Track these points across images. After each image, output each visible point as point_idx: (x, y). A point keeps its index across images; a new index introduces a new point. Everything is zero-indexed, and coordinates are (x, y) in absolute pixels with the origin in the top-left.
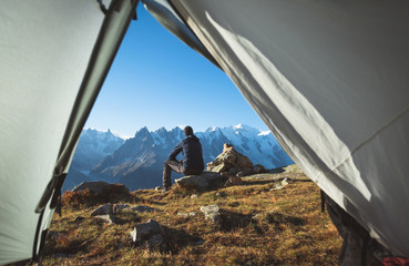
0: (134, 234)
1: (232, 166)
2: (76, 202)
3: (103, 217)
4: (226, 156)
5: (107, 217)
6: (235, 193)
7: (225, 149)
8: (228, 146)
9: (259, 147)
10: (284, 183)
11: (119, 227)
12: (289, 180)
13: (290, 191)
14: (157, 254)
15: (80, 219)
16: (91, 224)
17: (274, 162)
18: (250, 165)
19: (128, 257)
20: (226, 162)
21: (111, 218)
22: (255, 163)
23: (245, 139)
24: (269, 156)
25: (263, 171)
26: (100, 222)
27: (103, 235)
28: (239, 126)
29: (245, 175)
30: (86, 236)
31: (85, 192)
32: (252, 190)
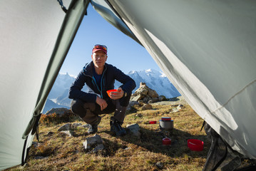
0: (85, 144)
1: (145, 96)
2: (48, 121)
3: (65, 132)
4: (141, 90)
5: (68, 132)
6: (148, 115)
7: (141, 86)
8: (143, 84)
9: (162, 83)
10: (179, 108)
11: (76, 139)
12: (181, 106)
13: (182, 113)
14: (100, 157)
15: (51, 133)
16: (58, 137)
17: (172, 93)
18: (156, 96)
19: (82, 159)
20: (141, 94)
21: (71, 132)
22: (160, 94)
23: (152, 78)
24: (168, 89)
25: (165, 99)
26: (64, 135)
27: (65, 144)
28: (149, 70)
29: (153, 102)
30: (55, 145)
31: (53, 115)
32: (159, 113)
